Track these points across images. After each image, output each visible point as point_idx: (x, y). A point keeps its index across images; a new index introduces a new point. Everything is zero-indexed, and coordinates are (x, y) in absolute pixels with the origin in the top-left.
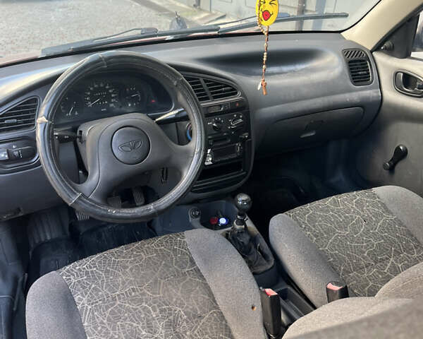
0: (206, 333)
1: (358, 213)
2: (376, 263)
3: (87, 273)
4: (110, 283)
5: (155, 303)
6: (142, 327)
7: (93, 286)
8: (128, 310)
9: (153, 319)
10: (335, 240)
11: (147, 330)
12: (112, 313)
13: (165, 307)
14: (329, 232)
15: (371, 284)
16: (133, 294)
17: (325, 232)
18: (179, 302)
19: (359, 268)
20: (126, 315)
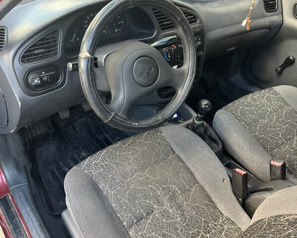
0: (196, 202)
1: (270, 107)
2: (287, 141)
3: (102, 166)
4: (121, 172)
5: (157, 184)
6: (153, 203)
7: (110, 176)
8: (140, 191)
9: (159, 196)
10: (260, 127)
11: (157, 204)
12: (130, 195)
13: (164, 186)
14: (255, 121)
15: (288, 156)
16: (140, 179)
17: (253, 122)
18: (172, 181)
19: (278, 146)
20: (140, 195)
